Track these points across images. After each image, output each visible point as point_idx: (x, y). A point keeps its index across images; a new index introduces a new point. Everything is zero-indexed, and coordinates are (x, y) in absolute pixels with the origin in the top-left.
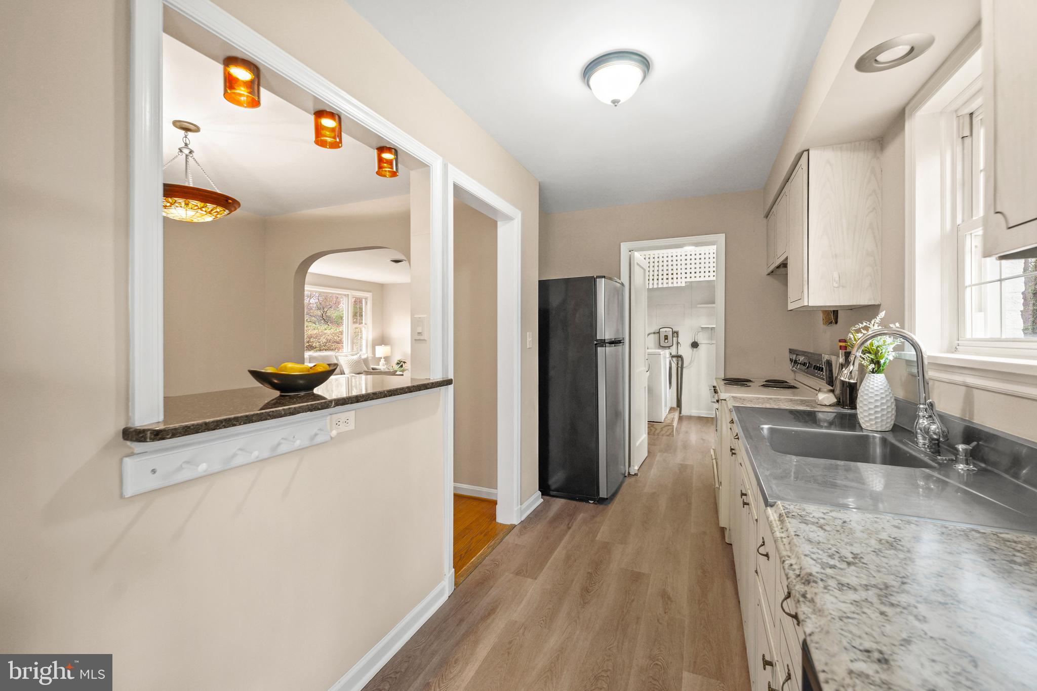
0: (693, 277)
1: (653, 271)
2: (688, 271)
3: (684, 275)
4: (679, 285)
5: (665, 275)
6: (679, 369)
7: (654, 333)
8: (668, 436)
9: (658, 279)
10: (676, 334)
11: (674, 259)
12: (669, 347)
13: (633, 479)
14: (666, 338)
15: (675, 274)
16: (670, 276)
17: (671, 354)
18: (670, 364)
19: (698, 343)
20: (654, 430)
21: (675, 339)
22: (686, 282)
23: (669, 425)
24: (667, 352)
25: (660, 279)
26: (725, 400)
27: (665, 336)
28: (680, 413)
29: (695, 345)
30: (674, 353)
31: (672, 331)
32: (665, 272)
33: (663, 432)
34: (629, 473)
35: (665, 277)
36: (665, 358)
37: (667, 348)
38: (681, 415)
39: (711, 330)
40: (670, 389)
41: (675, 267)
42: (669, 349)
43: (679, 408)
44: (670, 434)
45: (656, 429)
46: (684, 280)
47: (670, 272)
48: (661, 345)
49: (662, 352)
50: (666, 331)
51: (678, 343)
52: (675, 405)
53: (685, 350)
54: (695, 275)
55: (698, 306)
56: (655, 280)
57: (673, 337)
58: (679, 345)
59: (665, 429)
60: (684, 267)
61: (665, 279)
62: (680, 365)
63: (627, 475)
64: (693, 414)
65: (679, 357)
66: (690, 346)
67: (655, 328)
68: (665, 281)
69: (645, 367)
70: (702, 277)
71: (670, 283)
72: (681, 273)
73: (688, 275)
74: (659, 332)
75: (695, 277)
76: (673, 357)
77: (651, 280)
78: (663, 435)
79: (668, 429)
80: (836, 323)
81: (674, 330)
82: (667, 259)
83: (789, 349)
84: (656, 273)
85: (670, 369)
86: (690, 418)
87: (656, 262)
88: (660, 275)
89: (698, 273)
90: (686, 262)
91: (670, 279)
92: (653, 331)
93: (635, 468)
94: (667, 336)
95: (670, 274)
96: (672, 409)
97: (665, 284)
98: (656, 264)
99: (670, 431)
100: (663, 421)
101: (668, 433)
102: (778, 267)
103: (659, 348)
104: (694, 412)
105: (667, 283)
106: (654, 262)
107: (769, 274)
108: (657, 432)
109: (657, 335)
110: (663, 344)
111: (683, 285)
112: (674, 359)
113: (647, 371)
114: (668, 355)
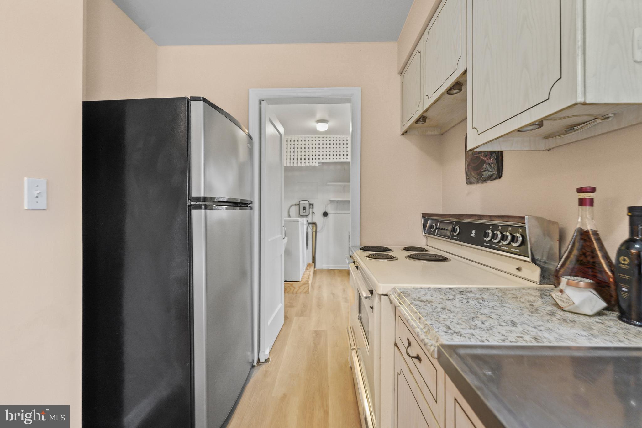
0: (324, 159)
1: (294, 152)
2: (321, 153)
3: (318, 157)
4: (314, 164)
5: (303, 155)
6: (314, 233)
7: (295, 205)
8: (304, 293)
9: (297, 159)
10: (311, 205)
11: (310, 142)
12: (306, 216)
13: (263, 367)
14: (304, 208)
15: (311, 155)
16: (307, 157)
17: (308, 222)
18: (307, 229)
19: (328, 213)
20: (292, 289)
21: (311, 210)
22: (319, 163)
23: (306, 284)
24: (305, 219)
25: (299, 159)
26: (387, 295)
27: (304, 207)
28: (315, 267)
29: (325, 214)
30: (310, 221)
31: (309, 203)
32: (303, 154)
33: (300, 290)
34: (259, 359)
35: (303, 157)
36: (302, 224)
37: (306, 217)
38: (315, 269)
39: (337, 202)
40: (307, 249)
41: (311, 150)
42: (307, 217)
43: (314, 264)
44: (306, 291)
45: (295, 288)
46: (318, 161)
47: (307, 154)
48: (301, 214)
49: (300, 219)
50: (304, 204)
51: (313, 213)
52: (311, 261)
53: (318, 218)
54: (326, 157)
55: (329, 184)
56: (295, 159)
57: (309, 208)
58: (314, 214)
59: (302, 288)
60: (317, 150)
61: (303, 159)
62: (314, 230)
63: (255, 364)
64: (324, 268)
65: (314, 224)
66: (322, 214)
67: (296, 201)
68: (303, 161)
69: (281, 234)
70: (331, 159)
71: (307, 163)
72: (316, 155)
73: (321, 157)
74: (299, 205)
75: (326, 159)
76: (309, 223)
77: (292, 159)
78: (300, 293)
79: (305, 287)
80: (500, 176)
81: (310, 203)
82: (304, 143)
83: (422, 214)
84: (296, 154)
85: (307, 233)
86: (322, 271)
87: (296, 145)
88: (299, 155)
89: (328, 155)
90: (319, 146)
91: (307, 159)
92: (295, 204)
93: (266, 353)
94: (305, 207)
95: (307, 155)
96: (309, 266)
97: (303, 163)
98: (296, 146)
99: (306, 289)
100: (300, 280)
101: (304, 291)
102: (417, 121)
103: (299, 217)
104: (325, 266)
105: (305, 163)
106: (294, 145)
107: (403, 134)
108: (296, 290)
109: (297, 207)
110: (302, 214)
111: (317, 164)
112: (311, 225)
113: (284, 239)
114: (305, 222)
